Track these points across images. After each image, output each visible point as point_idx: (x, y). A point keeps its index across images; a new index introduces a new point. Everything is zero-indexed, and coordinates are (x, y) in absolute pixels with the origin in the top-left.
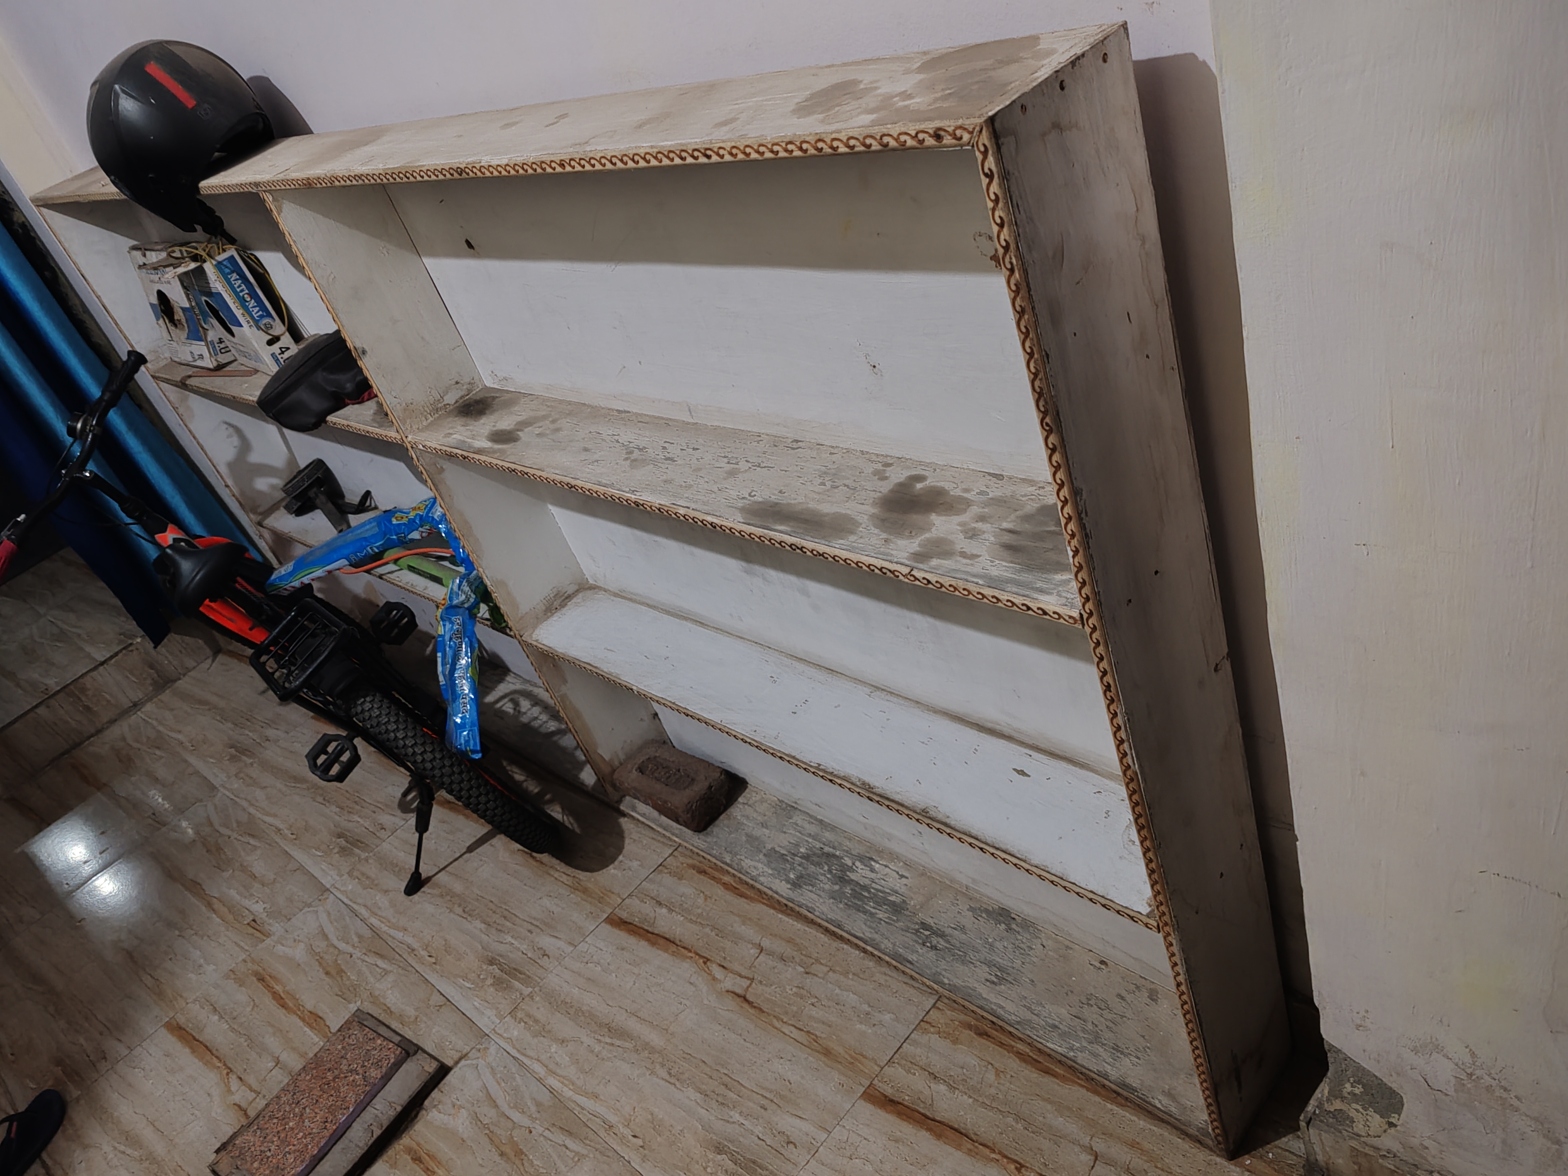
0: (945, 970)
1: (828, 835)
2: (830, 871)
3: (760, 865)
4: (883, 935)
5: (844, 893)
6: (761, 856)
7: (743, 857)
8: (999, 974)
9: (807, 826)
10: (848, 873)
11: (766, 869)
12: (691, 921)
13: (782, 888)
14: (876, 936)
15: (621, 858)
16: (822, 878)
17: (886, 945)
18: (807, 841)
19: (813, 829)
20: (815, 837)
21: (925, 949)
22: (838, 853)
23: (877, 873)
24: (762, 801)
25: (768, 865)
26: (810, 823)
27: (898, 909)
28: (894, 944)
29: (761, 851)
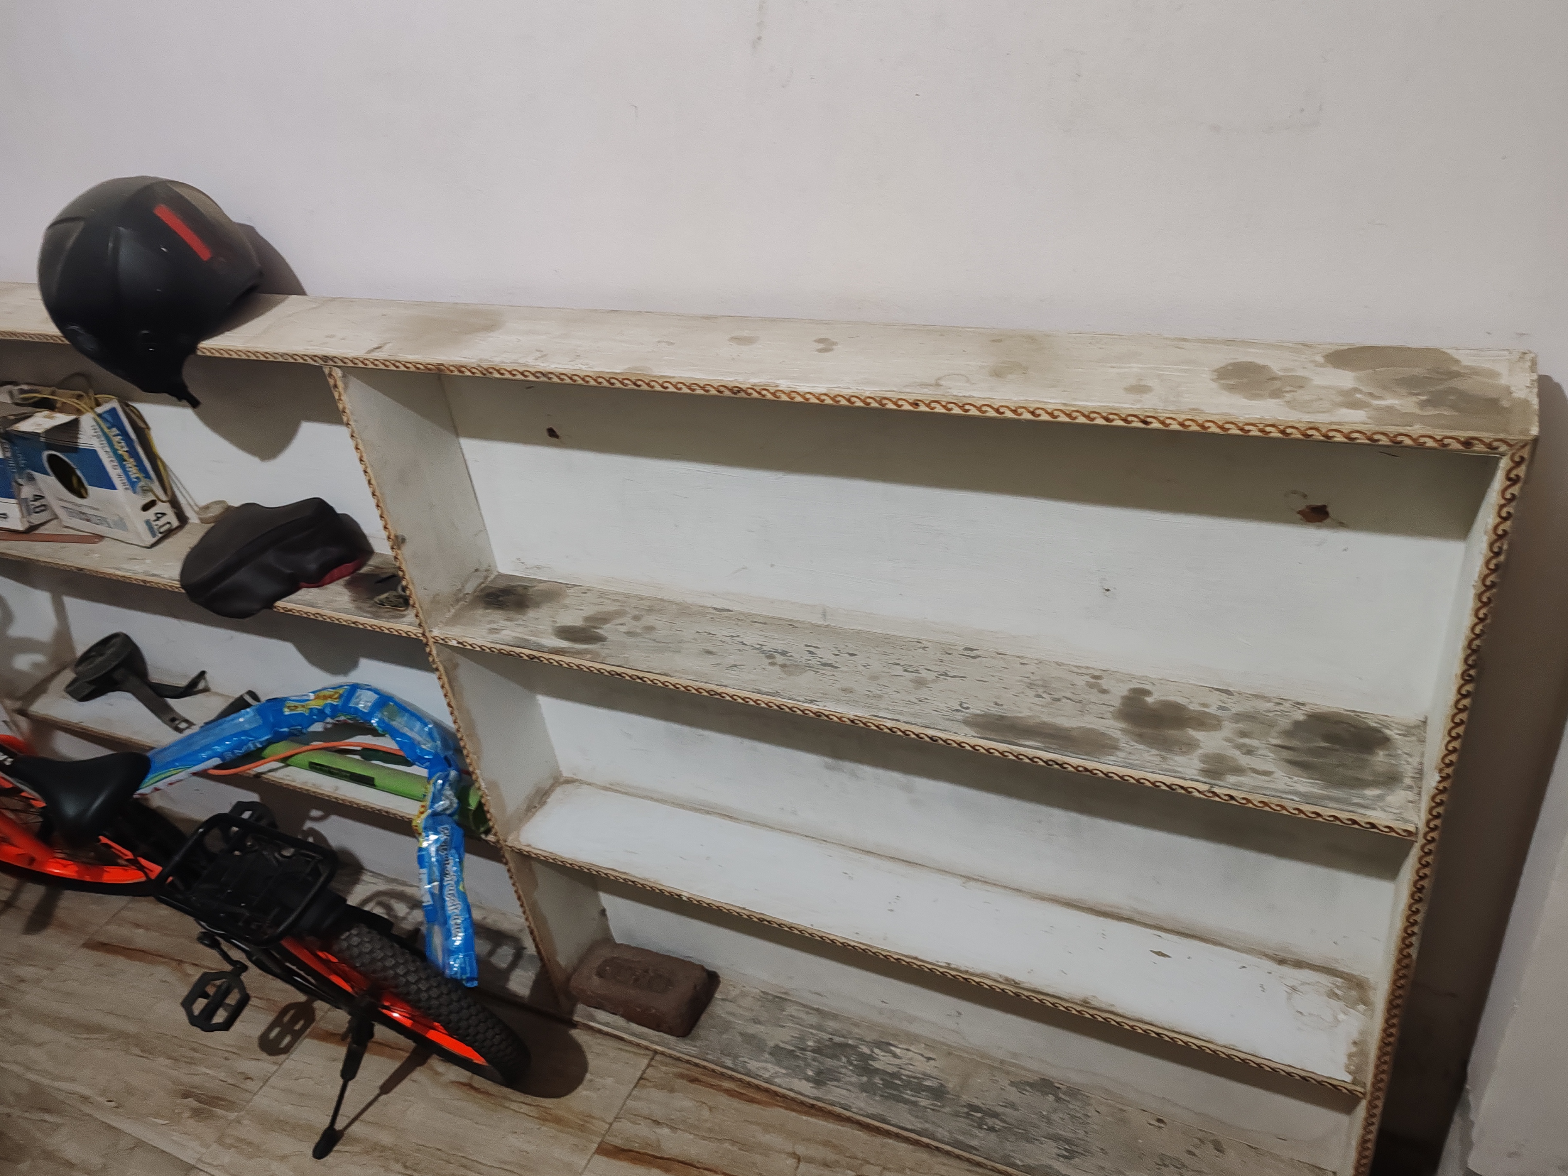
0: (1013, 1151)
1: (832, 1024)
2: (851, 1064)
3: (769, 1066)
4: (934, 1123)
5: (875, 1084)
6: (767, 1056)
7: (746, 1060)
8: (1067, 1147)
9: (804, 1016)
10: (871, 1062)
11: (778, 1069)
12: (704, 1138)
13: (805, 1088)
14: (927, 1126)
15: (588, 1076)
16: (844, 1071)
17: (941, 1133)
18: (812, 1033)
19: (813, 1019)
20: (819, 1028)
21: (983, 1131)
22: (850, 1042)
23: (901, 1058)
24: (743, 995)
25: (779, 1063)
26: (808, 1013)
27: (938, 1093)
28: (950, 1132)
29: (765, 1051)
